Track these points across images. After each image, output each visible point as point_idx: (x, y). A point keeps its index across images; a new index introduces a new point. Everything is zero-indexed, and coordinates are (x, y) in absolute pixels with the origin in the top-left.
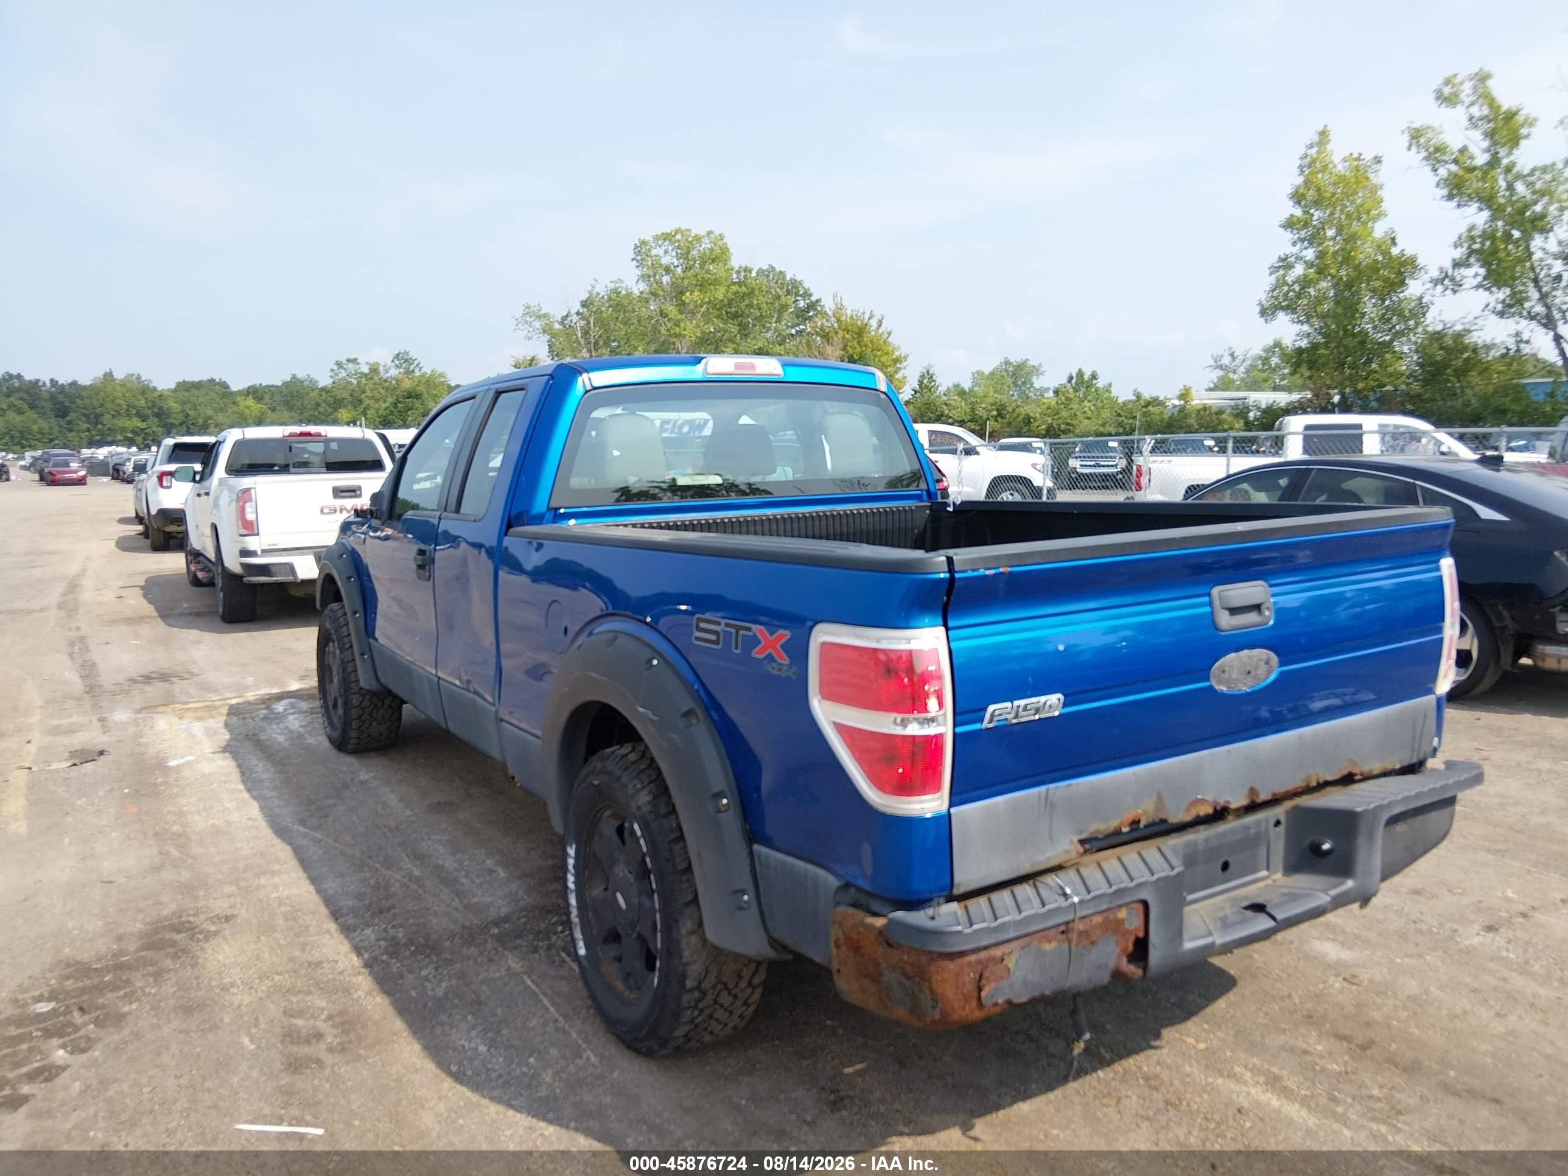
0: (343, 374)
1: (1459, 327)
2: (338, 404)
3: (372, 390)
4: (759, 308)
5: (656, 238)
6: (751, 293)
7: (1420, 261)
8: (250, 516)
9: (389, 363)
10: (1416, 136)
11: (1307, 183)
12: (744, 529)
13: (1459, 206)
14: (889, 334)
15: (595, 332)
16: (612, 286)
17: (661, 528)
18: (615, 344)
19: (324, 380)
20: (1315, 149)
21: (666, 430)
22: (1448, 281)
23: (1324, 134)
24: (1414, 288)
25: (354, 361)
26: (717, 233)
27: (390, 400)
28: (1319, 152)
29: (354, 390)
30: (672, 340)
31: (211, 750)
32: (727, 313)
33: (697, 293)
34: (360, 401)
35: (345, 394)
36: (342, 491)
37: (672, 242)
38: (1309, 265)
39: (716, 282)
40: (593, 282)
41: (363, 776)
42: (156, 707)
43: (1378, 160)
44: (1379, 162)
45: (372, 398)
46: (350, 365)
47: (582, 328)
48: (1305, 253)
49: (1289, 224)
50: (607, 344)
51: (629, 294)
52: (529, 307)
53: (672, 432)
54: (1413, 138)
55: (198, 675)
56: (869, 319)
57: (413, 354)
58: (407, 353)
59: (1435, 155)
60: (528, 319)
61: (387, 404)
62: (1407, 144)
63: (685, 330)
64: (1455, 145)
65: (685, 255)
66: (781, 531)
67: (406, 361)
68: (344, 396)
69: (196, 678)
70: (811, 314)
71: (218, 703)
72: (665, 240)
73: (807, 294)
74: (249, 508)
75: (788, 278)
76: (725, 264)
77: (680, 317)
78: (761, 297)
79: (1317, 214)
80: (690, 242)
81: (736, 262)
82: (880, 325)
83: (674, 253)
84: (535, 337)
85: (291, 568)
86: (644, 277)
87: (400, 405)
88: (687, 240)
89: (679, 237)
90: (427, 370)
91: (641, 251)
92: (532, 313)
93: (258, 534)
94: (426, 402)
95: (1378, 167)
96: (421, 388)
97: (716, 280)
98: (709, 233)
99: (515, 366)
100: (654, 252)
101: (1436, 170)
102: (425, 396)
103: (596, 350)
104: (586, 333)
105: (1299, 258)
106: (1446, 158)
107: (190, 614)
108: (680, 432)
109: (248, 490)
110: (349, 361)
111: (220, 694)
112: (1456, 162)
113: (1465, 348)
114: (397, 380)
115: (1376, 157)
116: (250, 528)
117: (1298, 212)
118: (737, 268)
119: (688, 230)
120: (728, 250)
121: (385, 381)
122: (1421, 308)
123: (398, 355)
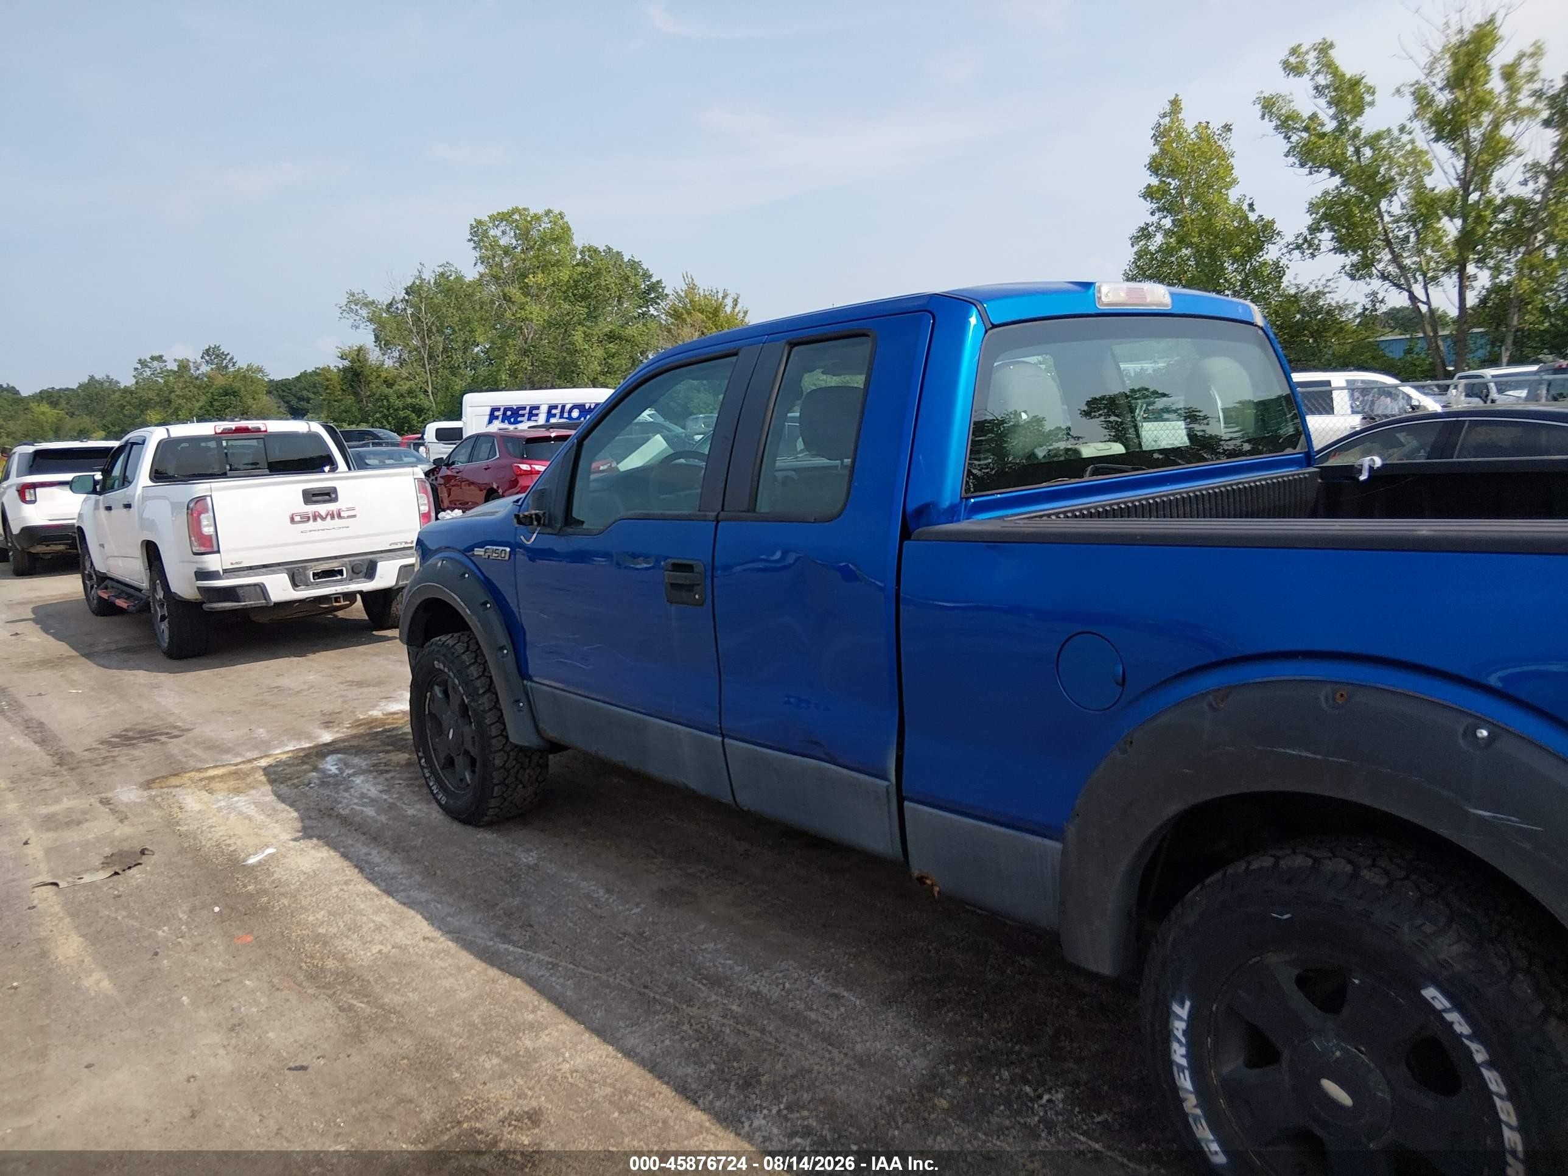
0: (148, 372)
1: (1312, 290)
2: (144, 405)
3: (182, 388)
4: (608, 290)
5: (492, 218)
6: (598, 273)
7: (1277, 226)
8: (208, 530)
9: (199, 360)
10: (1268, 106)
11: (1163, 152)
12: (1147, 513)
13: (1311, 173)
14: (746, 313)
15: (428, 319)
16: (441, 270)
17: (1091, 515)
18: (448, 331)
19: (127, 380)
20: (1168, 119)
21: (554, 416)
22: (1307, 245)
23: (1175, 103)
24: (1271, 253)
25: (160, 358)
26: (557, 211)
27: (203, 398)
28: (1172, 122)
29: (160, 390)
30: (518, 324)
31: (289, 837)
32: (574, 295)
33: (540, 275)
34: (170, 401)
35: (151, 395)
36: (314, 495)
37: (510, 223)
38: (1168, 233)
39: (558, 264)
40: (420, 267)
41: (527, 857)
42: (166, 777)
43: (1227, 128)
44: (1230, 130)
45: (184, 397)
46: (155, 363)
47: (412, 314)
48: (1163, 222)
49: (1149, 194)
50: (440, 331)
51: (460, 279)
52: (353, 295)
53: (561, 417)
54: (1264, 107)
55: (188, 730)
56: (723, 298)
57: (224, 349)
58: (217, 348)
59: (1286, 124)
60: (353, 306)
61: (200, 404)
62: (1260, 114)
63: (531, 313)
64: (1306, 114)
65: (523, 235)
66: (1181, 512)
67: (218, 356)
68: (150, 396)
69: (189, 735)
70: (653, 296)
71: (245, 767)
72: (502, 220)
73: (647, 276)
74: (205, 520)
75: (626, 260)
76: (567, 244)
77: (524, 300)
78: (608, 278)
79: (1174, 183)
80: (530, 222)
81: (579, 241)
82: (736, 302)
83: (512, 234)
84: (362, 326)
85: (262, 589)
86: (482, 260)
87: (216, 404)
88: (525, 220)
89: (517, 217)
90: (242, 364)
91: (479, 233)
92: (355, 301)
93: (218, 552)
94: (245, 399)
95: (1229, 135)
96: (237, 385)
97: (558, 261)
98: (548, 213)
99: (342, 358)
100: (492, 233)
101: (1289, 138)
102: (243, 393)
103: (429, 338)
104: (417, 320)
105: (1159, 227)
106: (1297, 126)
107: (118, 650)
108: (570, 418)
109: (202, 499)
110: (153, 358)
111: (237, 754)
112: (1306, 129)
113: (1320, 310)
114: (209, 377)
115: (1226, 125)
116: (210, 545)
117: (1154, 181)
118: (580, 248)
119: (525, 209)
120: (569, 229)
121: (197, 378)
122: (1279, 271)
123: (208, 350)
